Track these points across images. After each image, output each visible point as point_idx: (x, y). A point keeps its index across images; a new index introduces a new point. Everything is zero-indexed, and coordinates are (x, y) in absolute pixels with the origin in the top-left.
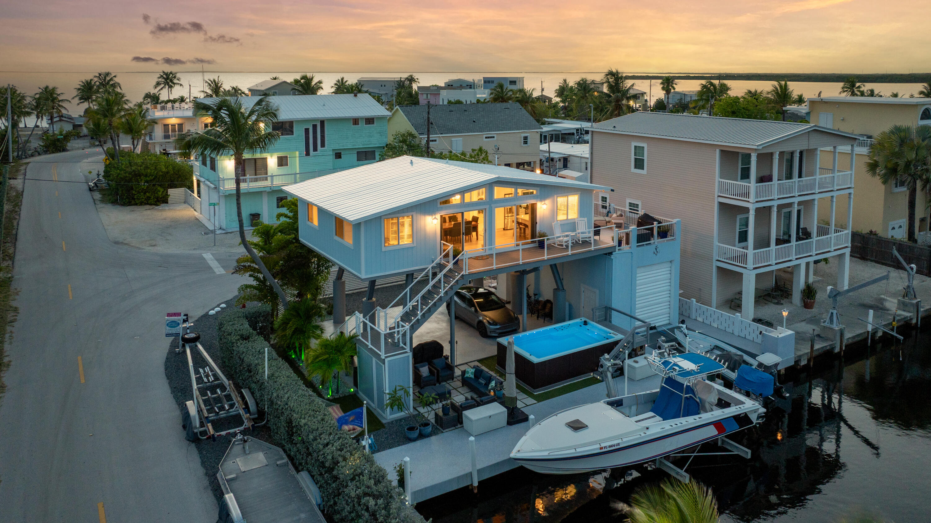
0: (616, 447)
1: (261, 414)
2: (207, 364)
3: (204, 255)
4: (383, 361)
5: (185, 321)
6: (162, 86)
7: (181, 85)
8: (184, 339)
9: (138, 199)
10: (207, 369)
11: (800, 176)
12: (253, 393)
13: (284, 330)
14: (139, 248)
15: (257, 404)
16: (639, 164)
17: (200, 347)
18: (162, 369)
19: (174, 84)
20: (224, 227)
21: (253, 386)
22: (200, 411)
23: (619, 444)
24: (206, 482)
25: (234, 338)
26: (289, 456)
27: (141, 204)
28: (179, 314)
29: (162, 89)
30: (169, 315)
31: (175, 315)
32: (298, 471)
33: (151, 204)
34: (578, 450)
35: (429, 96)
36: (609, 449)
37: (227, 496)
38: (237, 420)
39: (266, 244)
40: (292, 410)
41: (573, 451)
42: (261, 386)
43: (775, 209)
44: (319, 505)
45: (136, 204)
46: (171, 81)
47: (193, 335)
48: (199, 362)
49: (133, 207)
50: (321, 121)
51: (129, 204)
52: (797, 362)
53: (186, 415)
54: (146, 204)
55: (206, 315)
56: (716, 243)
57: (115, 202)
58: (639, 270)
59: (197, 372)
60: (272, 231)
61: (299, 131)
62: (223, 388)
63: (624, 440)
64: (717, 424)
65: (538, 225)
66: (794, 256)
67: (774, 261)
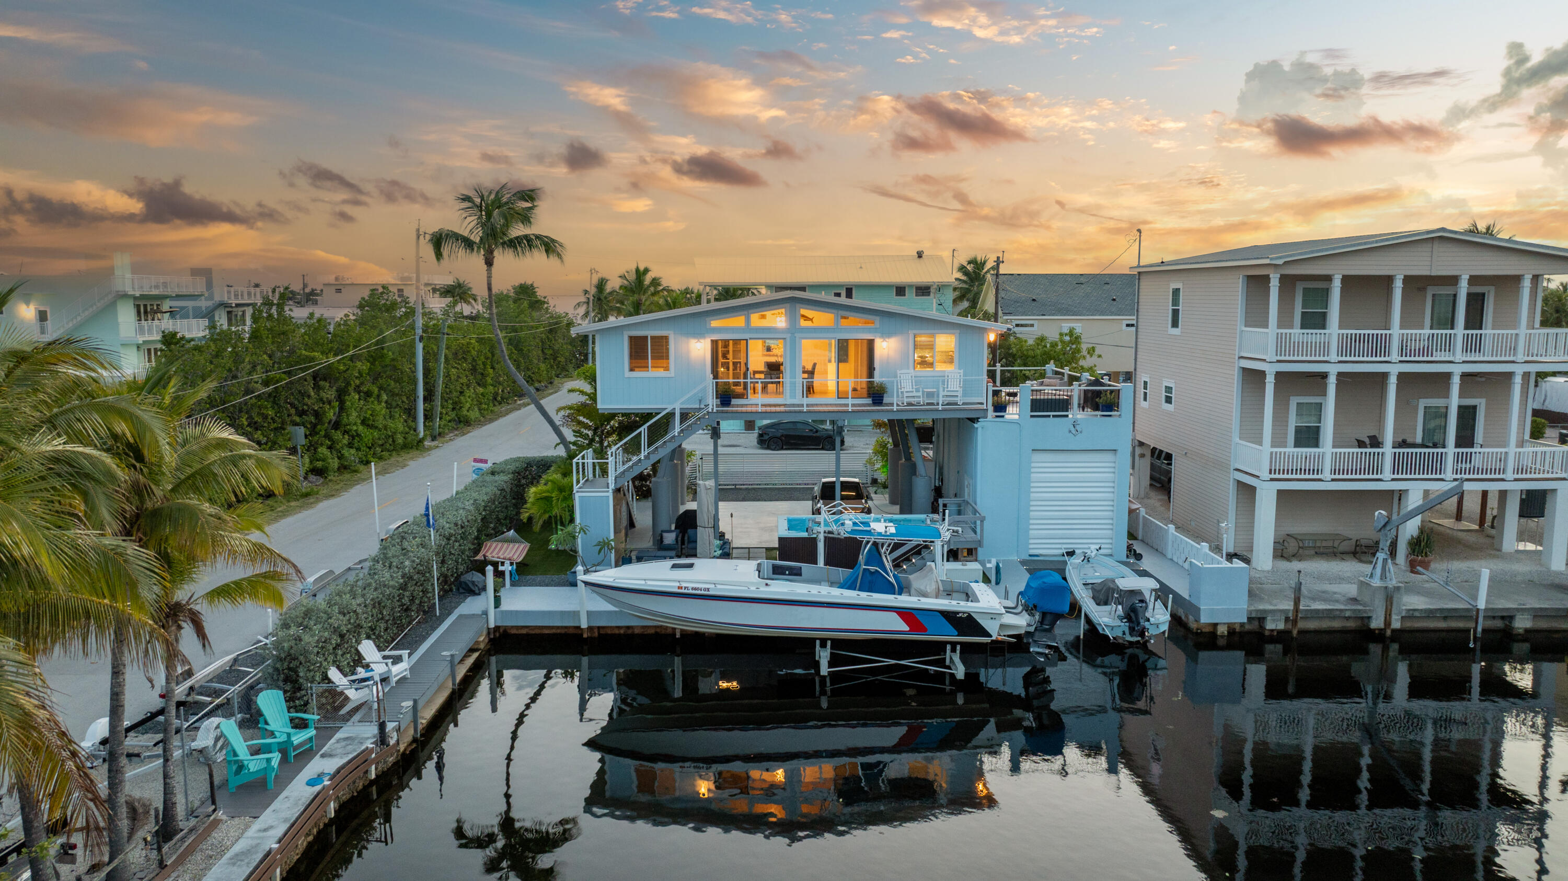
0: (703, 592)
16: (1176, 320)
23: (708, 589)
28: (485, 462)
30: (476, 460)
31: (481, 461)
34: (649, 583)
36: (691, 591)
41: (643, 582)
50: (847, 289)
52: (1258, 621)
56: (1236, 439)
63: (719, 586)
64: (906, 614)
65: (876, 373)
66: (1387, 474)
67: (1327, 475)
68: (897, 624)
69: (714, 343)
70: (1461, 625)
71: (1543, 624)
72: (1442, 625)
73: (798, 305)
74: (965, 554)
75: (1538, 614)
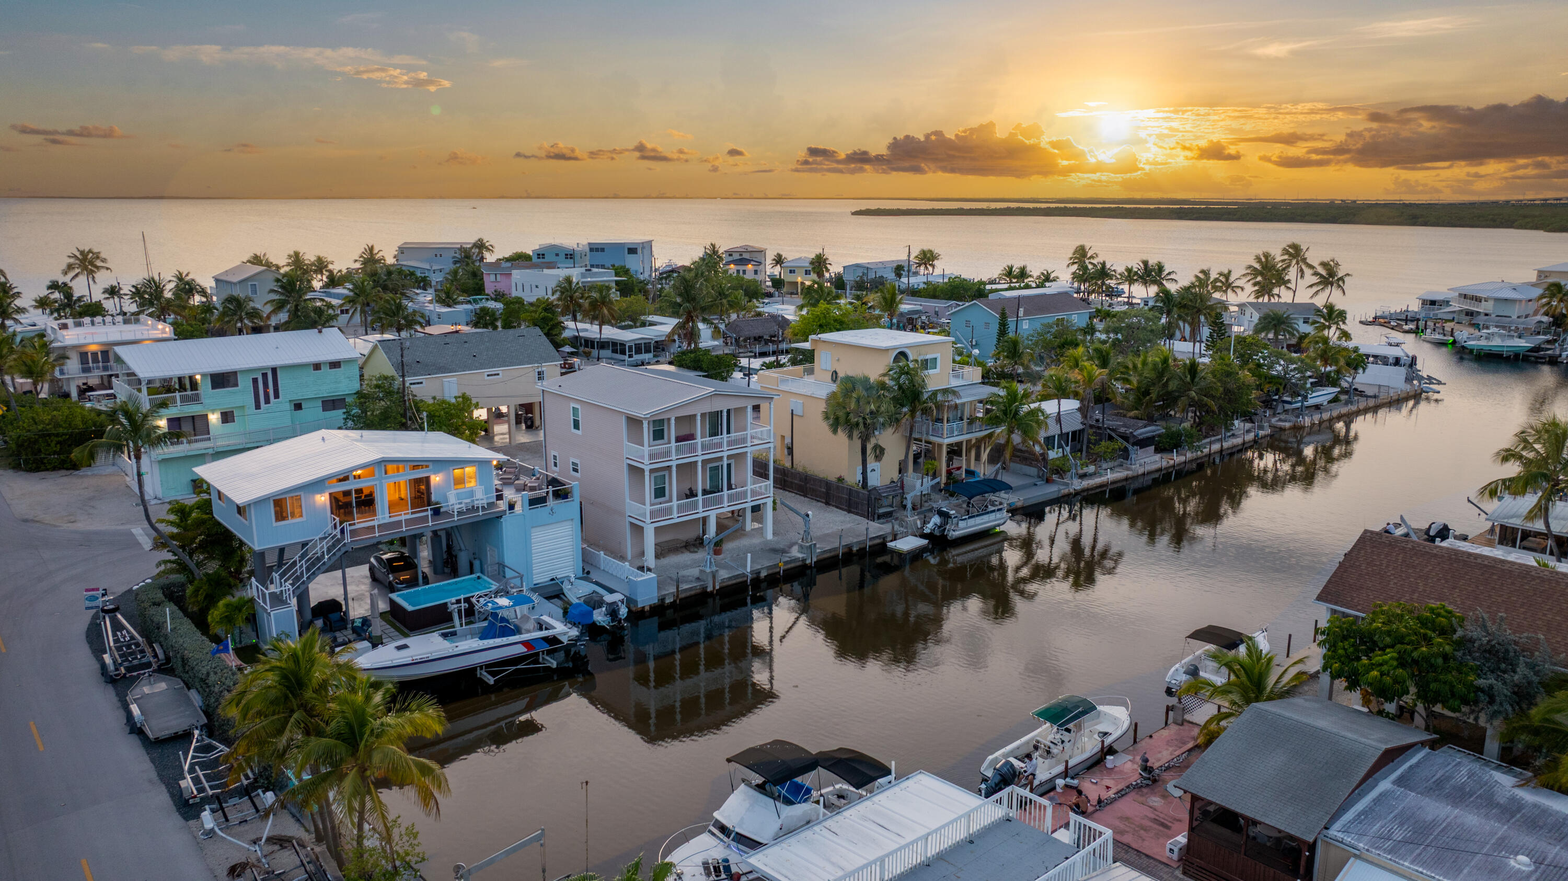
0: (425, 659)
1: (168, 659)
2: (123, 627)
3: (134, 531)
4: (269, 614)
5: (103, 595)
6: (77, 271)
7: (108, 269)
8: (103, 611)
9: (50, 463)
10: (124, 632)
11: (728, 432)
12: (162, 646)
13: (197, 596)
14: (55, 526)
15: (165, 652)
16: (576, 425)
17: (119, 616)
18: (84, 637)
19: (98, 268)
20: (160, 496)
21: (162, 639)
22: (115, 662)
23: (428, 657)
24: (119, 704)
25: (146, 605)
26: (184, 681)
27: (54, 469)
28: (97, 589)
29: (77, 275)
30: (87, 590)
31: (93, 590)
32: (189, 689)
33: (67, 469)
34: (395, 661)
35: (498, 276)
36: (419, 661)
37: (131, 706)
38: (149, 665)
39: (182, 521)
40: (185, 649)
41: (391, 662)
42: (166, 637)
43: (700, 464)
44: (201, 707)
45: (47, 470)
46: (91, 263)
47: (111, 607)
48: (117, 626)
49: (43, 473)
50: (272, 369)
51: (37, 470)
52: (662, 600)
53: (103, 666)
54: (60, 469)
55: (130, 591)
56: (628, 500)
57: (17, 467)
58: (533, 530)
59: (114, 635)
60: (187, 509)
61: (245, 383)
62: (137, 645)
63: (433, 654)
64: (525, 643)
65: (433, 495)
66: (701, 509)
67: (675, 515)
68: (521, 649)
70: (741, 580)
71: (771, 572)
72: (734, 582)
75: (768, 568)
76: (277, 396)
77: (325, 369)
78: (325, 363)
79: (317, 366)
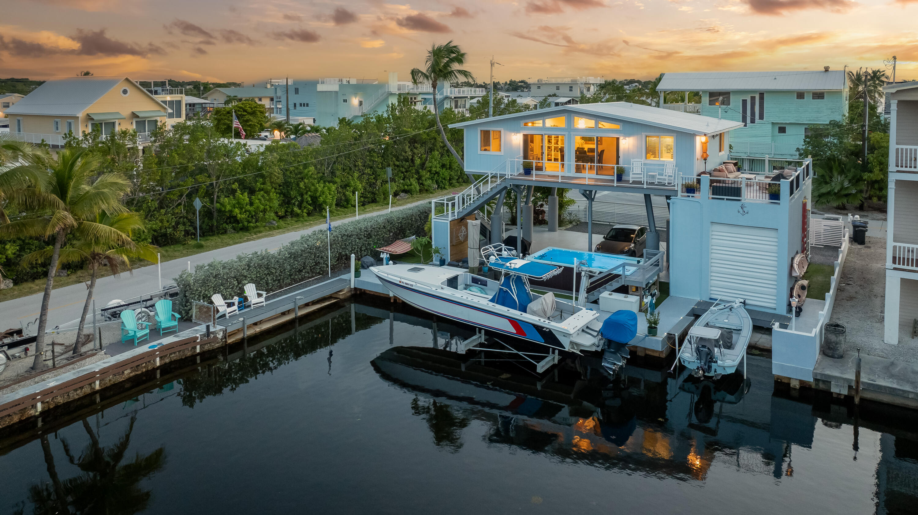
0: (410, 287)
23: (412, 285)
34: (390, 276)
36: (404, 285)
41: (386, 275)
50: (760, 93)
58: (715, 227)
61: (736, 103)
63: (418, 285)
64: (513, 322)
65: (621, 160)
69: (525, 136)
73: (572, 115)
74: (634, 290)
76: (761, 117)
77: (808, 98)
78: (808, 92)
79: (801, 95)
